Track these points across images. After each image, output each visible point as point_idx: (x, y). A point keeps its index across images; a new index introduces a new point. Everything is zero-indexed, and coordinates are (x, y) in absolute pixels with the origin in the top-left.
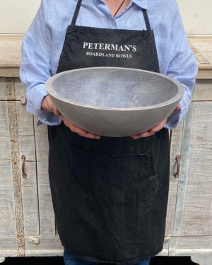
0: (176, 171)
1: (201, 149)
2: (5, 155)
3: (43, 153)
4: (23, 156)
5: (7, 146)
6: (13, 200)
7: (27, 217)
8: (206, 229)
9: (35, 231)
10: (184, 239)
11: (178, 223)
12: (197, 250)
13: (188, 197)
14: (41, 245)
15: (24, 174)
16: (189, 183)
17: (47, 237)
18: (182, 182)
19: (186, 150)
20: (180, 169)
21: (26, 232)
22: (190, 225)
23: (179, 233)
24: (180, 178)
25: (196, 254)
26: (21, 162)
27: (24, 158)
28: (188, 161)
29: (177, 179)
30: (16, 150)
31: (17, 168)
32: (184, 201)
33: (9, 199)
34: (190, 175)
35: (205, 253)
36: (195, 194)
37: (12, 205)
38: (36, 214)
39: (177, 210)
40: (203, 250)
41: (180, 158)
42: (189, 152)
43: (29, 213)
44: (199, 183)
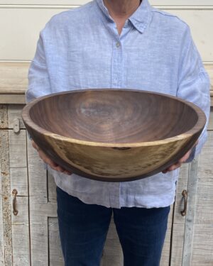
0: (183, 208)
1: (210, 184)
3: (36, 188)
4: (15, 190)
6: (2, 240)
15: (15, 211)
16: (198, 222)
19: (194, 184)
20: (188, 206)
24: (188, 216)
26: (12, 197)
28: (196, 197)
29: (184, 217)
30: (7, 183)
31: (7, 204)
32: (192, 243)
34: (198, 213)
36: (204, 235)
39: (185, 253)
41: (187, 193)
42: (197, 186)
44: (209, 222)
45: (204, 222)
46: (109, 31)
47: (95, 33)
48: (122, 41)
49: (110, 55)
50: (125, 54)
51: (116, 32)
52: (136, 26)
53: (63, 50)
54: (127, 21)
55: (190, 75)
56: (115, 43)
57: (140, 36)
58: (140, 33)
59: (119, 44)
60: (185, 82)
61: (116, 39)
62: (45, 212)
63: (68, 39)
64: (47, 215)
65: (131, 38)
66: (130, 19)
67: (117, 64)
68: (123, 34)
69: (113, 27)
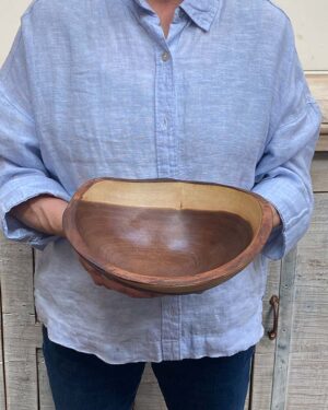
0: (271, 325)
1: (317, 283)
3: (15, 298)
13: (295, 376)
16: (296, 349)
18: (283, 348)
19: (290, 285)
20: (279, 323)
24: (280, 339)
28: (294, 306)
29: (274, 341)
32: (287, 384)
34: (297, 334)
36: (308, 370)
39: (275, 402)
41: (278, 301)
42: (295, 289)
44: (316, 349)
45: (308, 349)
46: (147, 31)
47: (121, 35)
48: (172, 49)
49: (150, 76)
51: (160, 31)
52: (195, 19)
54: (177, 11)
56: (158, 54)
58: (204, 31)
59: (167, 55)
64: (34, 346)
65: (189, 41)
66: (183, 5)
67: (164, 94)
68: (171, 34)
69: (153, 22)
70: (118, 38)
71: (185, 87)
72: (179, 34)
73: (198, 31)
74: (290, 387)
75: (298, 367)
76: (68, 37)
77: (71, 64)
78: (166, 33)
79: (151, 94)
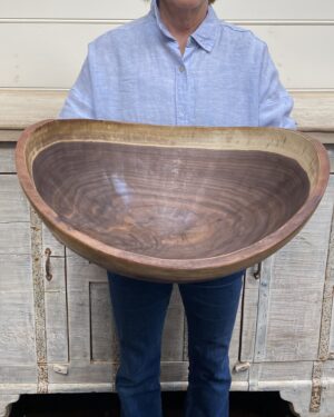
0: (256, 269)
2: (24, 248)
4: (48, 249)
5: (27, 235)
6: (33, 312)
7: (51, 337)
8: (300, 352)
9: (62, 356)
10: (270, 367)
11: (261, 343)
12: (288, 382)
13: (274, 306)
14: (71, 376)
15: (49, 276)
16: (275, 286)
17: (80, 365)
18: (265, 285)
21: (49, 358)
22: (277, 345)
23: (262, 358)
25: (287, 388)
26: (45, 259)
27: (48, 252)
30: (38, 241)
31: (39, 267)
32: (268, 312)
33: (26, 310)
34: (275, 275)
35: (299, 387)
36: (282, 302)
37: (30, 319)
38: (64, 331)
39: (260, 325)
40: (296, 383)
43: (54, 331)
44: (288, 287)
45: (283, 287)
47: (153, 55)
48: (186, 64)
50: (191, 80)
51: (178, 52)
52: (201, 44)
53: (114, 79)
54: (189, 39)
55: (270, 97)
56: (177, 67)
57: (207, 56)
58: (208, 52)
59: (182, 68)
60: (263, 106)
61: (179, 62)
62: (86, 277)
63: (119, 64)
64: (88, 280)
65: (197, 59)
66: (193, 35)
67: (181, 92)
68: (186, 54)
69: (174, 47)
70: (151, 57)
71: (195, 88)
72: (191, 54)
73: (203, 52)
74: (271, 314)
75: (276, 300)
76: (118, 57)
77: (120, 74)
78: (183, 54)
79: (173, 93)
